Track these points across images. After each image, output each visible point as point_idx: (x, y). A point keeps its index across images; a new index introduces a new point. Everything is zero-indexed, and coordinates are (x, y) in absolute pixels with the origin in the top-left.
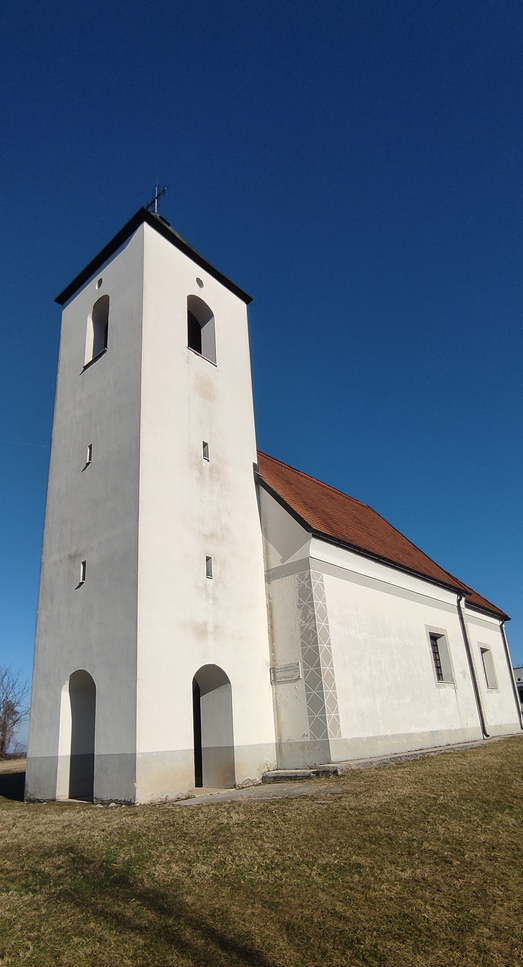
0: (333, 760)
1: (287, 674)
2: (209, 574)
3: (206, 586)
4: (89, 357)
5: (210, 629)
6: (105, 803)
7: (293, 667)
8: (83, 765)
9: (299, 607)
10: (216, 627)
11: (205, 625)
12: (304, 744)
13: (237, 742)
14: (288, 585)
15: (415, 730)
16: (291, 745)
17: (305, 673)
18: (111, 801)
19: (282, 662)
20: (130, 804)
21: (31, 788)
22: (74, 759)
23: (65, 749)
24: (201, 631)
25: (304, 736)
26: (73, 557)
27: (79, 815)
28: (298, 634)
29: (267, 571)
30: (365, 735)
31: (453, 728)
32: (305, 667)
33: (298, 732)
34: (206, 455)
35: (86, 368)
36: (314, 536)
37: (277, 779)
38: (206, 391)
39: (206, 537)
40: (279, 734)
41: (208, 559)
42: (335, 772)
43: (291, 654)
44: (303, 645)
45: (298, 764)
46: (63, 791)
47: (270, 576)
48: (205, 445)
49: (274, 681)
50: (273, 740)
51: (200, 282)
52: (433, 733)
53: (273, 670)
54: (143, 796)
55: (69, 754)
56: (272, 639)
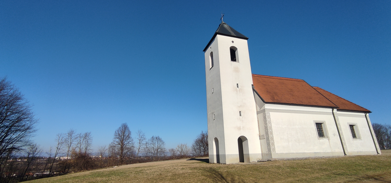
0: (273, 158)
1: (262, 137)
2: (240, 115)
3: (240, 118)
4: (211, 67)
5: (241, 128)
6: (221, 164)
7: (263, 136)
8: (218, 156)
9: (264, 121)
10: (243, 127)
11: (240, 127)
12: (267, 154)
13: (250, 153)
14: (261, 115)
15: (306, 152)
16: (264, 154)
17: (266, 137)
18: (222, 163)
19: (261, 135)
20: (225, 164)
21: (210, 161)
22: (217, 155)
23: (215, 153)
24: (239, 129)
25: (267, 152)
26: (213, 113)
27: (218, 165)
28: (264, 128)
29: (257, 112)
30: (285, 152)
31: (327, 152)
32: (266, 136)
33: (266, 151)
34: (238, 87)
35: (210, 69)
36: (266, 103)
37: (260, 161)
38: (237, 70)
39: (239, 107)
40: (262, 152)
41: (240, 112)
42: (271, 160)
43: (263, 133)
44: (265, 130)
45: (266, 159)
46: (215, 161)
47: (258, 113)
48: (237, 84)
49: (260, 139)
50: (261, 153)
51: (233, 42)
52: (315, 153)
53: (260, 136)
54: (228, 163)
55: (216, 154)
56: (259, 129)
